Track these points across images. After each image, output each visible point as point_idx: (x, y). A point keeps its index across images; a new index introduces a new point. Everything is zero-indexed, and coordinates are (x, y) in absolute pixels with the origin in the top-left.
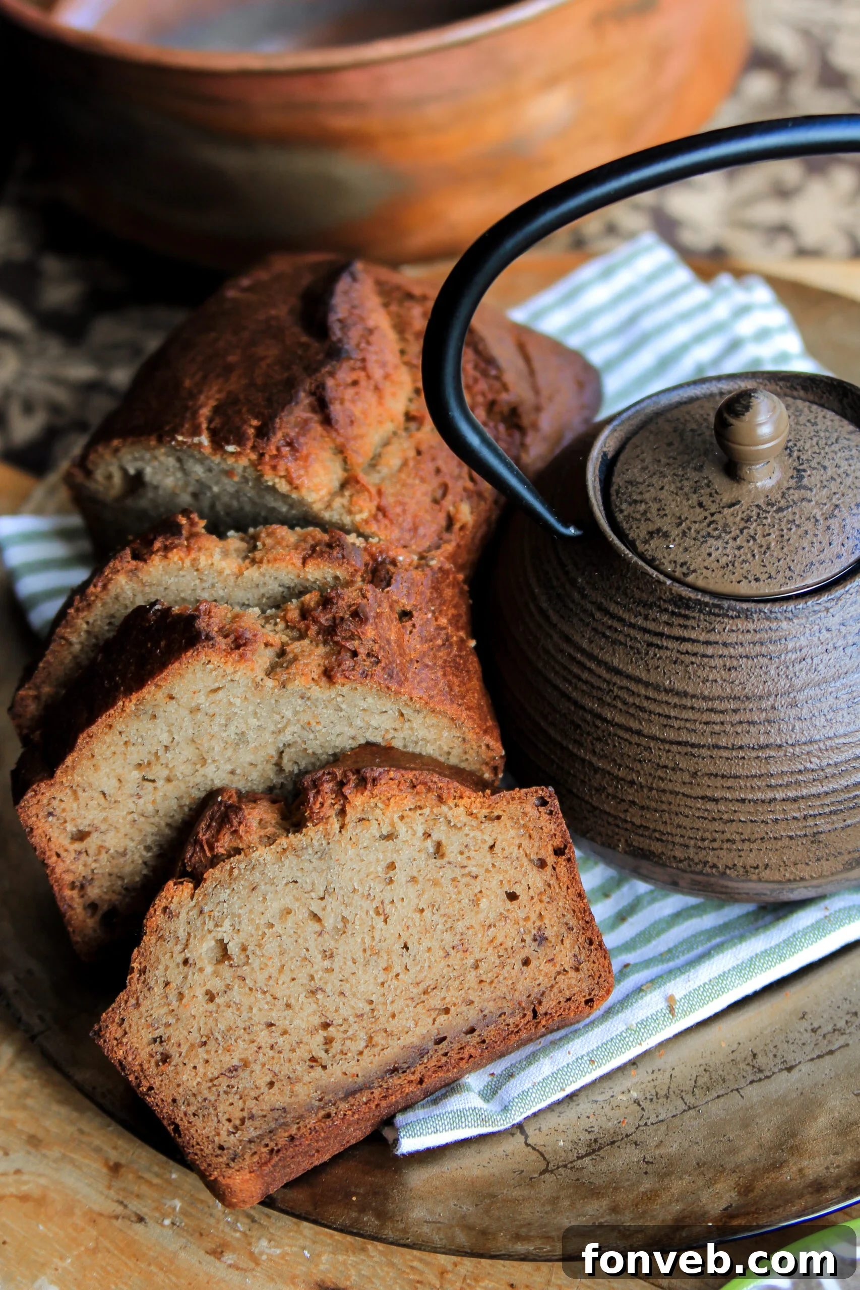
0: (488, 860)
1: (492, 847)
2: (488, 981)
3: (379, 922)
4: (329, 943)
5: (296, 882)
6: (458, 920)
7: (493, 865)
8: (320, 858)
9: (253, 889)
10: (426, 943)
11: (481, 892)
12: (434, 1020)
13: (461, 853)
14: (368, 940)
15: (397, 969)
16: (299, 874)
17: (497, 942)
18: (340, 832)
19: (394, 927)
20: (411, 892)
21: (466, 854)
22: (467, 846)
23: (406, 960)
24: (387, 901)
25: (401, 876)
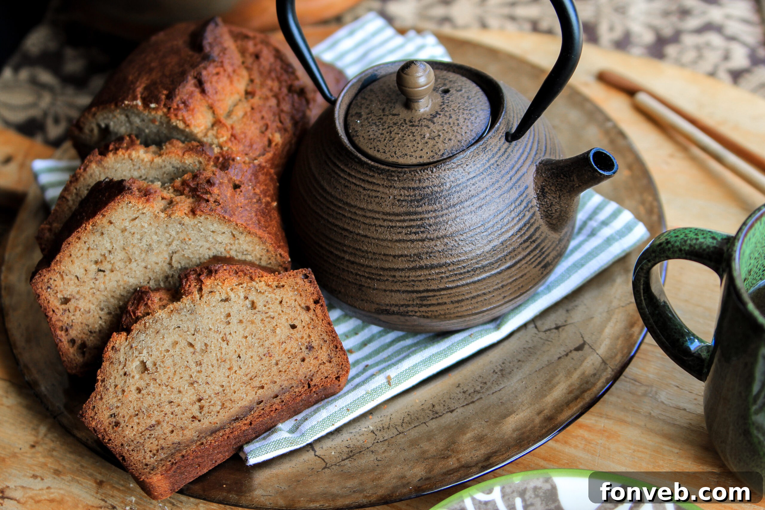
0: (279, 308)
1: (281, 302)
2: (283, 370)
3: (224, 345)
4: (199, 357)
5: (179, 327)
6: (266, 341)
7: (283, 311)
8: (191, 314)
9: (157, 333)
10: (250, 354)
11: (277, 325)
12: (256, 392)
13: (265, 306)
14: (219, 355)
15: (235, 368)
16: (181, 323)
17: (287, 351)
18: (200, 299)
19: (232, 347)
20: (240, 328)
21: (268, 306)
22: (267, 302)
23: (239, 363)
24: (227, 334)
25: (234, 320)
